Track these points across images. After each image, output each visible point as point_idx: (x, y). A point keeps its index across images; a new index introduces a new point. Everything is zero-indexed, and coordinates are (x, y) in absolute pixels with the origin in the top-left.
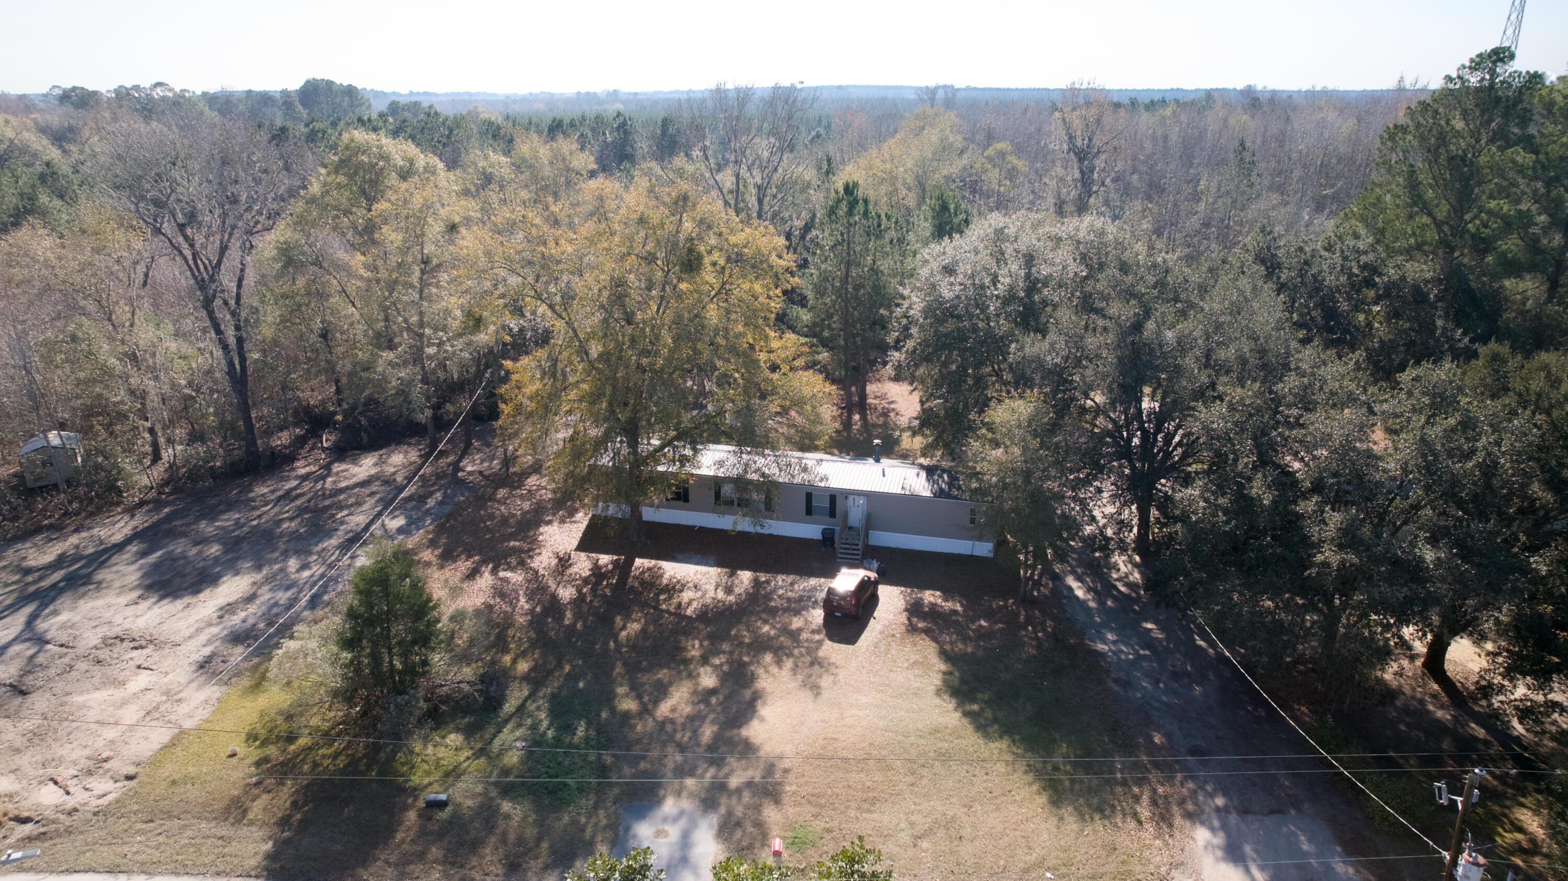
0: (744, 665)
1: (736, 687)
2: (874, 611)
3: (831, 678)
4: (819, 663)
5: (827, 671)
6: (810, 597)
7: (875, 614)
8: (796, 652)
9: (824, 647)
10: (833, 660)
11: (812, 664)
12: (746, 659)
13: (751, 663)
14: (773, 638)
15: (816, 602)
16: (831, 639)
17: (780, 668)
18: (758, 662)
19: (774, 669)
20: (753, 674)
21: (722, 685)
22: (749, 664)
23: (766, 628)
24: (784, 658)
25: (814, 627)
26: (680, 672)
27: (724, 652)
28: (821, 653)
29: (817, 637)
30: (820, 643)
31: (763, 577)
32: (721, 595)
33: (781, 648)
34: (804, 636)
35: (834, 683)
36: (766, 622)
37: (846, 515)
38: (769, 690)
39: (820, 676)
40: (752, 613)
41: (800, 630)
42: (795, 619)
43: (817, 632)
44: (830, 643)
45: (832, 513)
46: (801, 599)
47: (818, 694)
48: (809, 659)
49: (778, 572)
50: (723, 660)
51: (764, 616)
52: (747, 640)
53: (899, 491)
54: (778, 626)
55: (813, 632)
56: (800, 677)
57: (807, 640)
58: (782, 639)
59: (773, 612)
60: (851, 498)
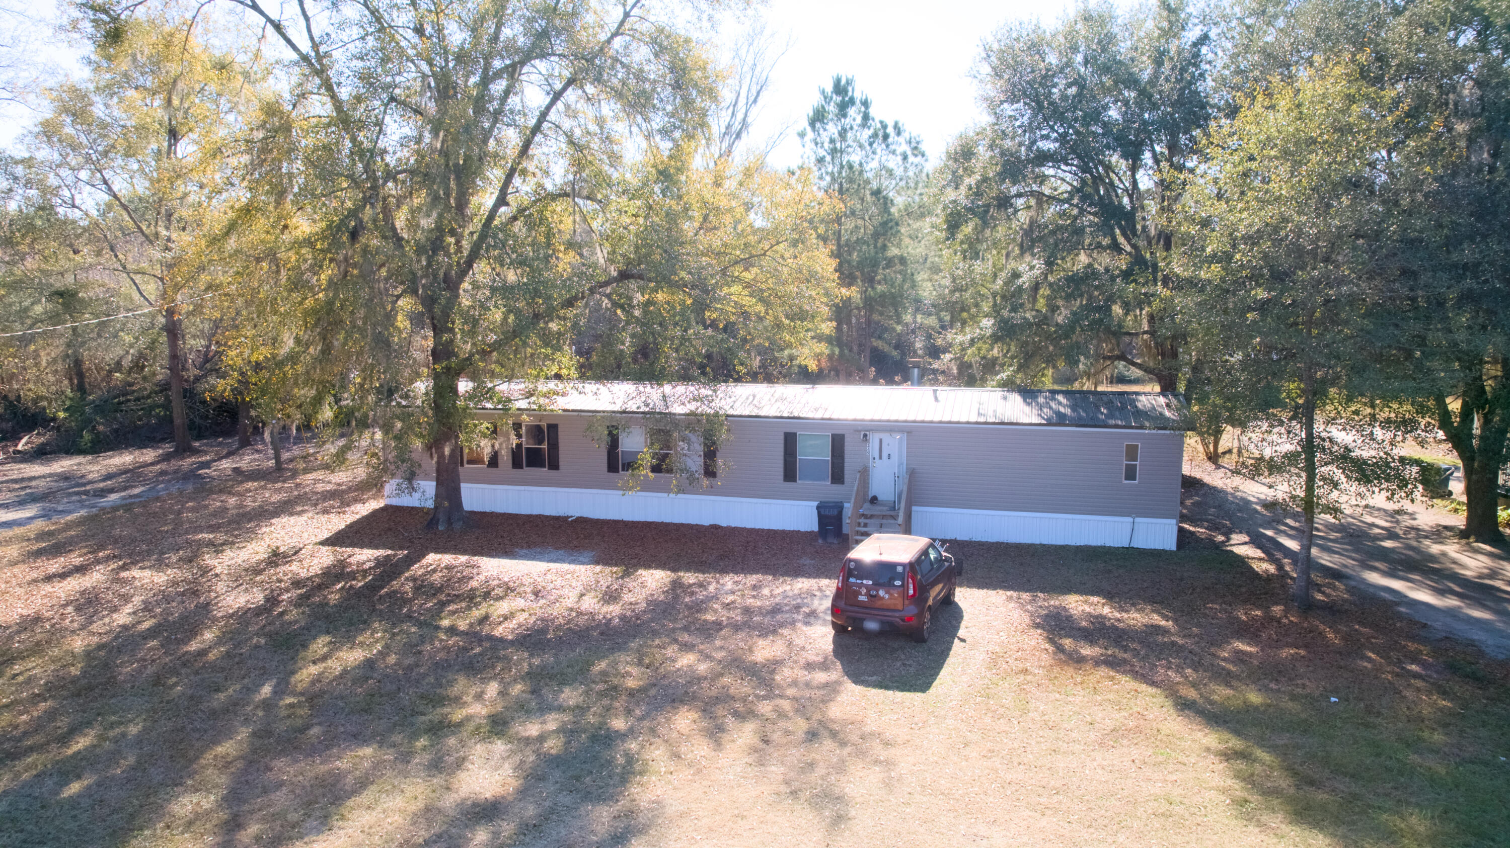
0: (607, 739)
1: (565, 799)
2: (957, 628)
3: (875, 775)
4: (834, 735)
5: (861, 753)
6: (797, 608)
7: (961, 633)
8: (765, 708)
9: (842, 698)
10: (871, 726)
11: (812, 736)
12: (619, 724)
13: (631, 733)
14: (700, 679)
15: (813, 614)
16: (858, 679)
17: (718, 745)
18: (653, 731)
19: (701, 749)
20: (630, 759)
21: (523, 793)
22: (623, 736)
23: (686, 660)
24: (730, 721)
25: (812, 657)
26: (405, 757)
27: (560, 709)
28: (836, 711)
29: (821, 677)
30: (832, 689)
31: (690, 578)
32: (589, 603)
33: (724, 698)
34: (784, 675)
35: (888, 785)
36: (687, 647)
37: (864, 473)
38: (673, 807)
39: (841, 768)
40: (655, 634)
41: (775, 664)
42: (761, 642)
43: (824, 666)
44: (859, 689)
45: (838, 477)
46: (776, 610)
47: (839, 819)
48: (801, 725)
49: (724, 571)
50: (552, 726)
51: (685, 637)
52: (631, 683)
53: (974, 418)
54: (720, 655)
55: (810, 666)
56: (776, 770)
57: (795, 683)
58: (726, 680)
59: (710, 630)
60: (874, 438)
